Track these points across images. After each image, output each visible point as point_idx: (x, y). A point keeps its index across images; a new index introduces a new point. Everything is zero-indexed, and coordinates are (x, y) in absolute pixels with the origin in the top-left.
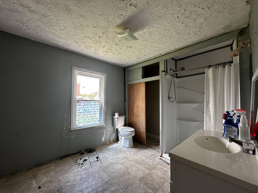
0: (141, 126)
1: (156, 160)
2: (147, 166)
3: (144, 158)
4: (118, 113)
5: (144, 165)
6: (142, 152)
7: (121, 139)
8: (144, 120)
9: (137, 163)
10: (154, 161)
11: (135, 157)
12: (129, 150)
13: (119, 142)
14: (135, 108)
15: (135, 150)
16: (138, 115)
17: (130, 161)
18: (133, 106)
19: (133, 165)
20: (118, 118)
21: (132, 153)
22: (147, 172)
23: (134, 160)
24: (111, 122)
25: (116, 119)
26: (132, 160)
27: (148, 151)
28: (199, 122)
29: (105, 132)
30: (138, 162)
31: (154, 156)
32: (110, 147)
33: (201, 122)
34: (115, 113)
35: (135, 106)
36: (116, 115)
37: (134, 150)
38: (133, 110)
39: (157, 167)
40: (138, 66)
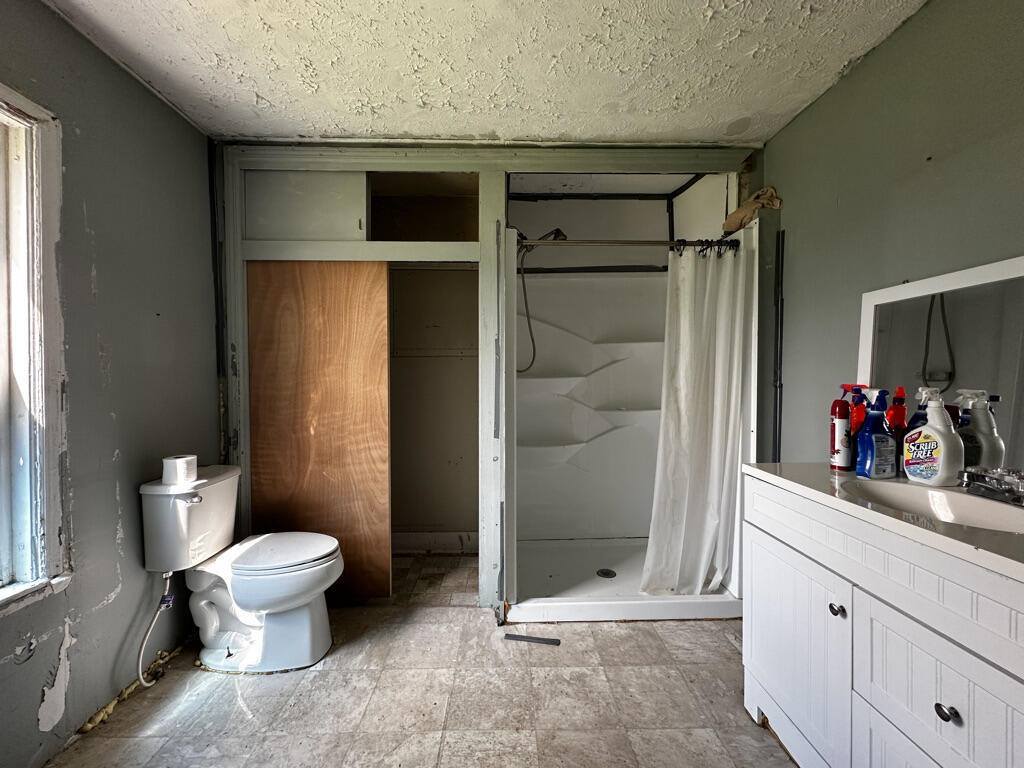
0: (358, 507)
1: (501, 656)
2: (501, 713)
3: (444, 676)
4: (194, 458)
5: (484, 710)
6: (407, 651)
7: (222, 630)
8: (381, 472)
9: (444, 729)
10: (499, 664)
11: (398, 696)
12: (323, 675)
13: (208, 659)
14: (310, 413)
15: (360, 657)
16: (341, 452)
17: (399, 744)
18: (299, 400)
19: (439, 756)
20: (194, 495)
21: (364, 683)
22: (527, 740)
23: (410, 719)
24: (120, 534)
25: (182, 507)
26: (403, 727)
27: (433, 628)
28: (581, 442)
29: (69, 641)
30: (440, 716)
31: (475, 639)
32: (149, 732)
33: (587, 442)
34: (168, 463)
35: (315, 397)
36: (181, 474)
37: (357, 660)
38: (297, 424)
39: (535, 684)
40: (341, 160)
